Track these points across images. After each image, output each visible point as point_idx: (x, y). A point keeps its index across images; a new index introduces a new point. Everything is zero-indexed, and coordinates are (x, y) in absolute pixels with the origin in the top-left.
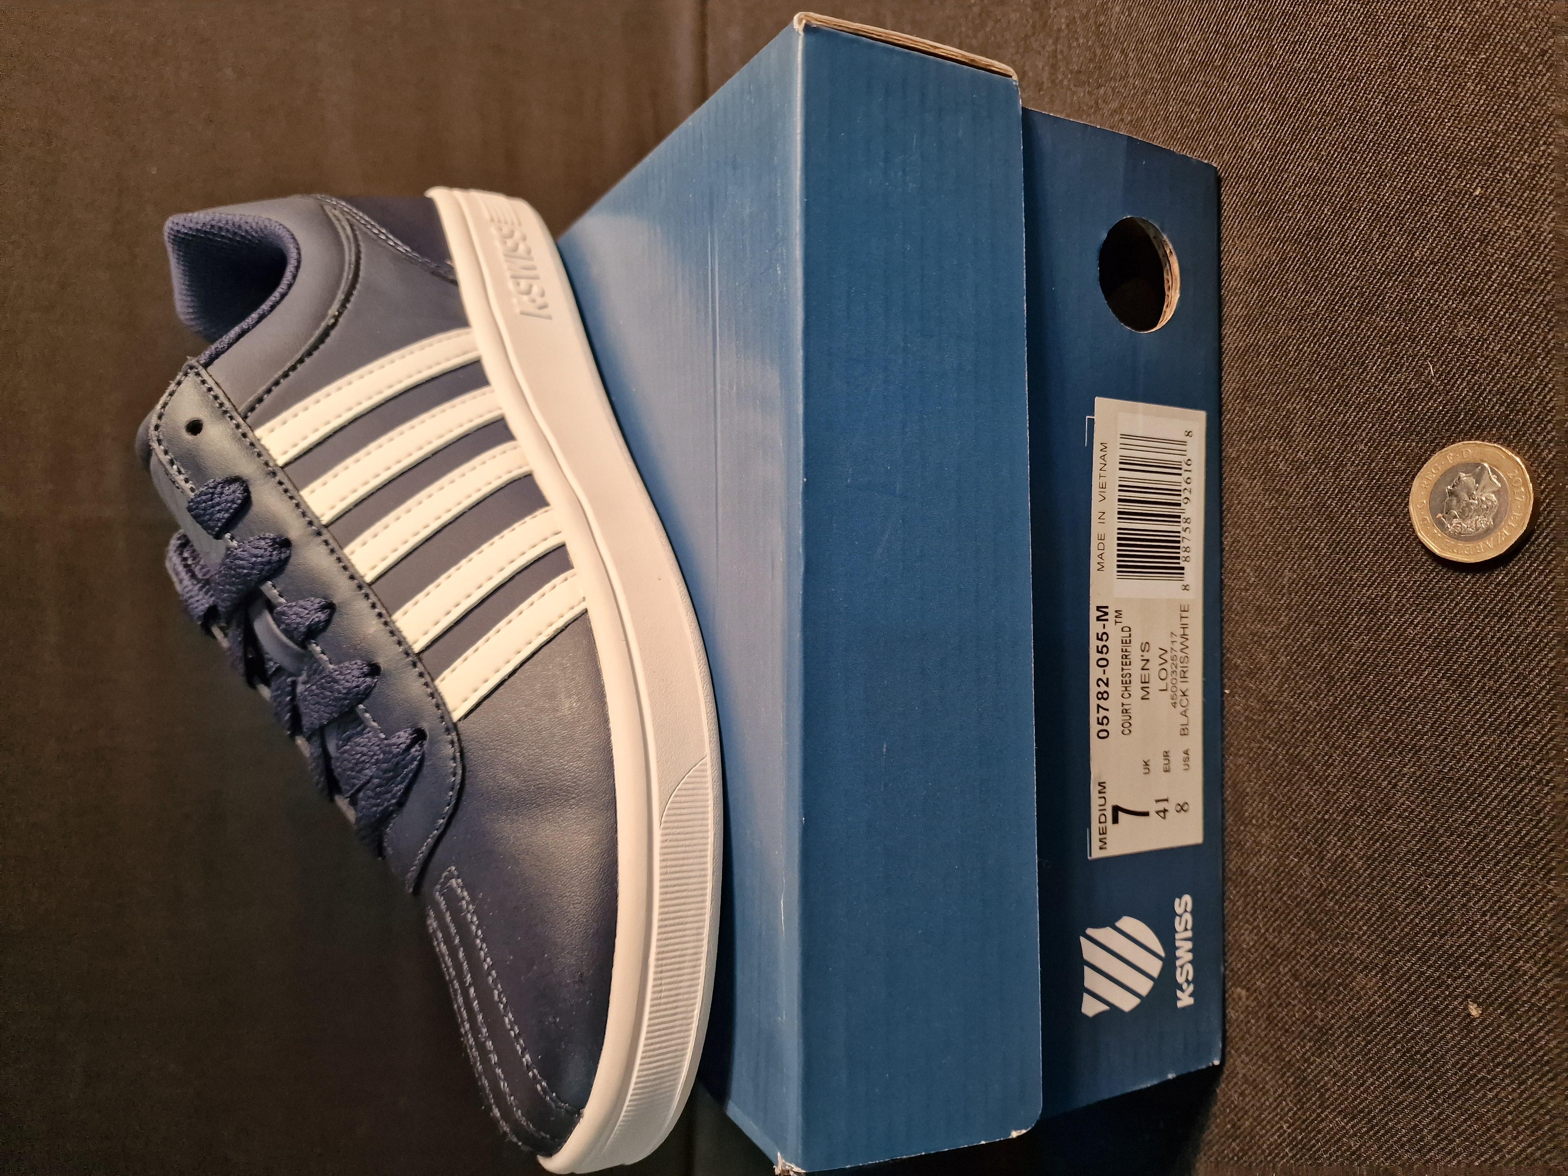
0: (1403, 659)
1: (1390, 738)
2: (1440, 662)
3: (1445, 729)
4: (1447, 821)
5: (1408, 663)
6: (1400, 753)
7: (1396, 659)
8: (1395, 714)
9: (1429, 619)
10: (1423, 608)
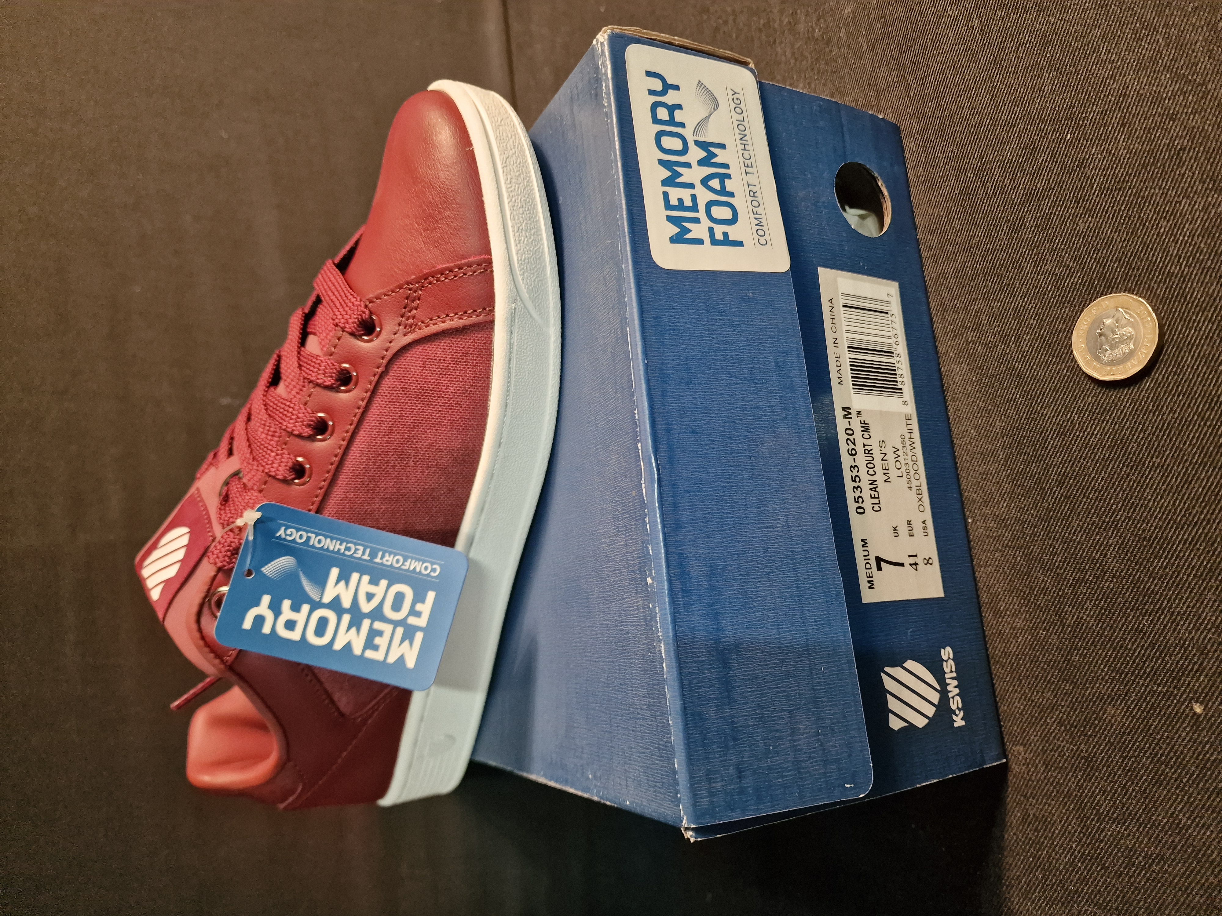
0: (1092, 461)
1: (1094, 521)
2: (1119, 456)
3: (1133, 503)
4: (1148, 570)
5: (1096, 463)
6: (1104, 530)
7: (1088, 462)
8: (1095, 503)
9: (1105, 427)
10: (1099, 421)
